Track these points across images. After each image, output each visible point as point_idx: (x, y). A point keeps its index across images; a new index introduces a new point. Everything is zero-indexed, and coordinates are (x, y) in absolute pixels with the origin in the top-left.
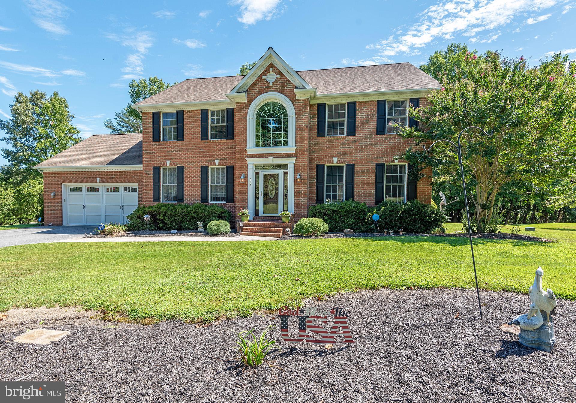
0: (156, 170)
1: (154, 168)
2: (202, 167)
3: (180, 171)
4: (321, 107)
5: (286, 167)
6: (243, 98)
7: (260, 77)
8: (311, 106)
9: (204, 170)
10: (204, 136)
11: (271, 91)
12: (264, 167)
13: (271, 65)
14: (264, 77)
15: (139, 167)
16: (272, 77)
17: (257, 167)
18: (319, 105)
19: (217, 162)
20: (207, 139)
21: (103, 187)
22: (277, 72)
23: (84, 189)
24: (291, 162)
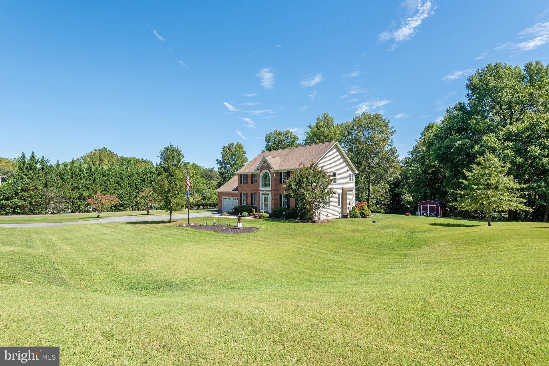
0: (241, 194)
1: (241, 193)
2: (252, 193)
3: (247, 194)
4: (281, 173)
5: (268, 194)
6: (258, 172)
7: (263, 164)
8: (277, 173)
9: (252, 194)
10: (252, 183)
11: (266, 169)
12: (265, 194)
13: (265, 161)
14: (264, 165)
15: (237, 192)
16: (266, 165)
17: (263, 194)
18: (280, 172)
19: (255, 191)
20: (253, 184)
21: (232, 198)
22: (267, 163)
23: (228, 199)
24: (270, 193)
